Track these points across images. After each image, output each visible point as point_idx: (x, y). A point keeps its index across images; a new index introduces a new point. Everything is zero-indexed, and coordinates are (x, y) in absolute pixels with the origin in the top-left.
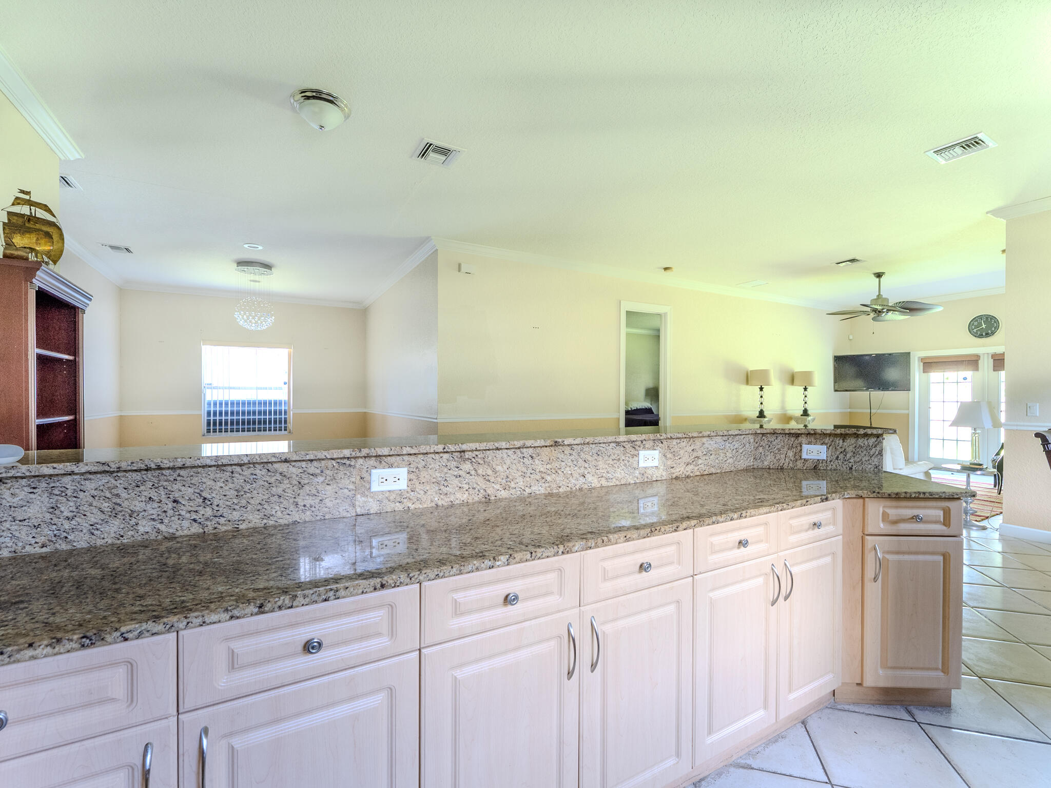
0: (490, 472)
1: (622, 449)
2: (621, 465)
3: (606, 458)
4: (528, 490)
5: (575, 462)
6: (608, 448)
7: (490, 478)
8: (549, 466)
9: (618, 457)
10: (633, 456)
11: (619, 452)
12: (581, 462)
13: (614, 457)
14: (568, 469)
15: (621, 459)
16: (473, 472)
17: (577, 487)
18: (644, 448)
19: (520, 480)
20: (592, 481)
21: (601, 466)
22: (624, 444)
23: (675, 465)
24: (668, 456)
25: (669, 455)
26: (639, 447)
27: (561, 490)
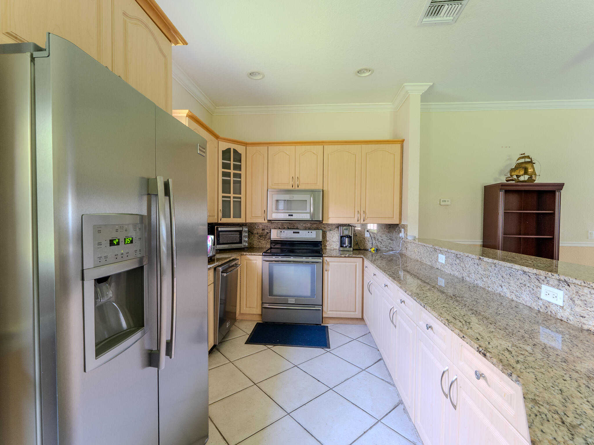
0: (464, 267)
1: (528, 277)
2: (527, 290)
3: (516, 280)
4: (476, 282)
5: (497, 276)
6: (517, 273)
7: (464, 269)
8: (484, 272)
9: (525, 283)
10: (538, 287)
11: (524, 279)
12: (500, 277)
13: (521, 282)
14: (493, 278)
15: (527, 285)
16: (459, 264)
17: (498, 292)
18: (548, 283)
19: (473, 274)
20: (506, 293)
21: (512, 285)
22: (530, 274)
23: (587, 316)
24: (576, 302)
25: (578, 302)
26: (543, 281)
27: (489, 289)
